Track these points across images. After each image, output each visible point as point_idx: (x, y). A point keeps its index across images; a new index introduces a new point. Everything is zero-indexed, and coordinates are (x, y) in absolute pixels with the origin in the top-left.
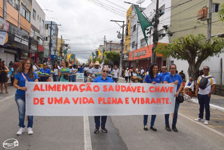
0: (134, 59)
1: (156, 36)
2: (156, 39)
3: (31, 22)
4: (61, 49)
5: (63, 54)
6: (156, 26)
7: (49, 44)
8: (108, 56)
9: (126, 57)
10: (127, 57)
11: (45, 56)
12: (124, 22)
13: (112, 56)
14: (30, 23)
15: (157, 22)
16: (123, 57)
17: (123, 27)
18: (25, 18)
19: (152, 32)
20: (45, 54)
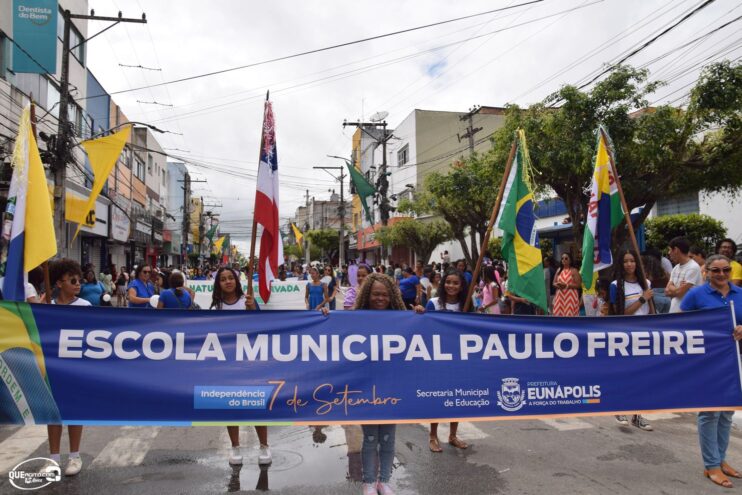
0: (369, 246)
1: (385, 210)
2: (385, 217)
3: (146, 183)
4: (202, 228)
5: (206, 241)
6: (384, 192)
7: (183, 223)
8: (316, 239)
9: (352, 241)
10: (355, 241)
11: (173, 252)
12: (342, 168)
13: (325, 241)
14: (144, 183)
15: (386, 184)
16: (347, 243)
17: (341, 178)
18: (137, 178)
19: (380, 203)
20: (173, 245)
